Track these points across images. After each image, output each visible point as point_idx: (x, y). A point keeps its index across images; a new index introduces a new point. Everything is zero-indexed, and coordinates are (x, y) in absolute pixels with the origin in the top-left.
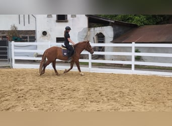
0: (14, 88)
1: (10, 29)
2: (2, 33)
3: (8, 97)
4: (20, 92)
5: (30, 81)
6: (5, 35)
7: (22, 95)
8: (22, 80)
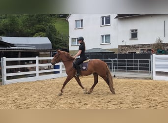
0: (149, 98)
1: (155, 43)
2: (148, 47)
3: (141, 105)
4: (152, 102)
5: (166, 93)
6: (150, 48)
7: (153, 105)
8: (159, 91)
